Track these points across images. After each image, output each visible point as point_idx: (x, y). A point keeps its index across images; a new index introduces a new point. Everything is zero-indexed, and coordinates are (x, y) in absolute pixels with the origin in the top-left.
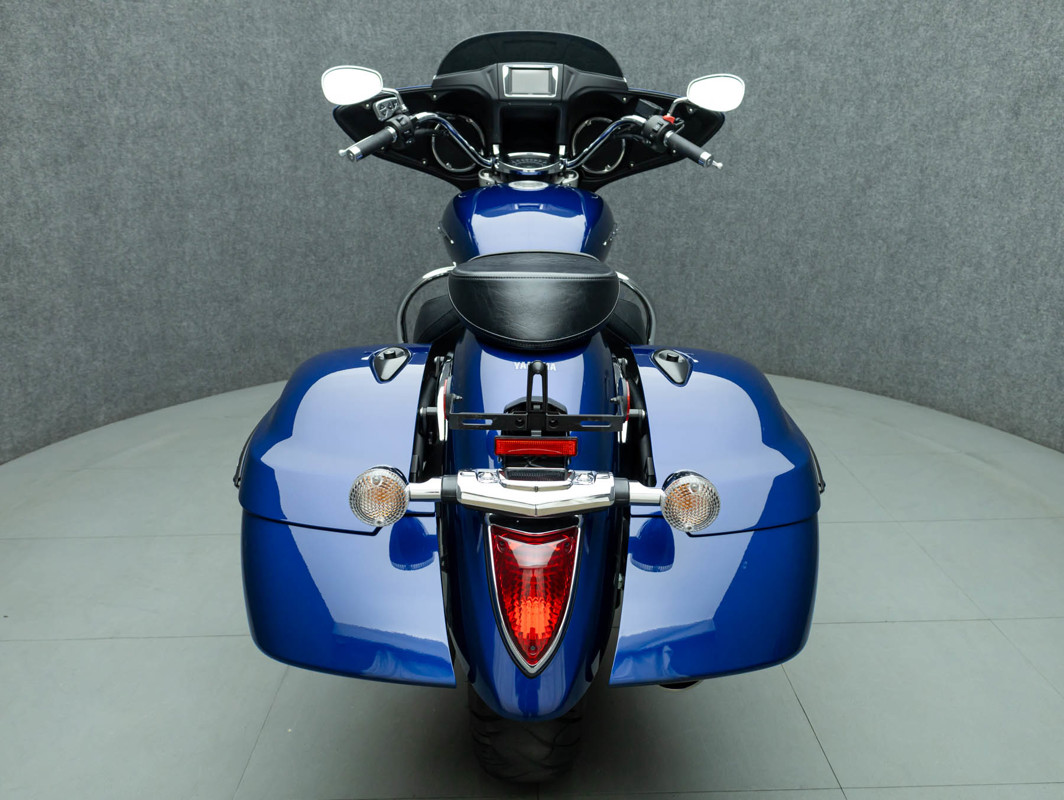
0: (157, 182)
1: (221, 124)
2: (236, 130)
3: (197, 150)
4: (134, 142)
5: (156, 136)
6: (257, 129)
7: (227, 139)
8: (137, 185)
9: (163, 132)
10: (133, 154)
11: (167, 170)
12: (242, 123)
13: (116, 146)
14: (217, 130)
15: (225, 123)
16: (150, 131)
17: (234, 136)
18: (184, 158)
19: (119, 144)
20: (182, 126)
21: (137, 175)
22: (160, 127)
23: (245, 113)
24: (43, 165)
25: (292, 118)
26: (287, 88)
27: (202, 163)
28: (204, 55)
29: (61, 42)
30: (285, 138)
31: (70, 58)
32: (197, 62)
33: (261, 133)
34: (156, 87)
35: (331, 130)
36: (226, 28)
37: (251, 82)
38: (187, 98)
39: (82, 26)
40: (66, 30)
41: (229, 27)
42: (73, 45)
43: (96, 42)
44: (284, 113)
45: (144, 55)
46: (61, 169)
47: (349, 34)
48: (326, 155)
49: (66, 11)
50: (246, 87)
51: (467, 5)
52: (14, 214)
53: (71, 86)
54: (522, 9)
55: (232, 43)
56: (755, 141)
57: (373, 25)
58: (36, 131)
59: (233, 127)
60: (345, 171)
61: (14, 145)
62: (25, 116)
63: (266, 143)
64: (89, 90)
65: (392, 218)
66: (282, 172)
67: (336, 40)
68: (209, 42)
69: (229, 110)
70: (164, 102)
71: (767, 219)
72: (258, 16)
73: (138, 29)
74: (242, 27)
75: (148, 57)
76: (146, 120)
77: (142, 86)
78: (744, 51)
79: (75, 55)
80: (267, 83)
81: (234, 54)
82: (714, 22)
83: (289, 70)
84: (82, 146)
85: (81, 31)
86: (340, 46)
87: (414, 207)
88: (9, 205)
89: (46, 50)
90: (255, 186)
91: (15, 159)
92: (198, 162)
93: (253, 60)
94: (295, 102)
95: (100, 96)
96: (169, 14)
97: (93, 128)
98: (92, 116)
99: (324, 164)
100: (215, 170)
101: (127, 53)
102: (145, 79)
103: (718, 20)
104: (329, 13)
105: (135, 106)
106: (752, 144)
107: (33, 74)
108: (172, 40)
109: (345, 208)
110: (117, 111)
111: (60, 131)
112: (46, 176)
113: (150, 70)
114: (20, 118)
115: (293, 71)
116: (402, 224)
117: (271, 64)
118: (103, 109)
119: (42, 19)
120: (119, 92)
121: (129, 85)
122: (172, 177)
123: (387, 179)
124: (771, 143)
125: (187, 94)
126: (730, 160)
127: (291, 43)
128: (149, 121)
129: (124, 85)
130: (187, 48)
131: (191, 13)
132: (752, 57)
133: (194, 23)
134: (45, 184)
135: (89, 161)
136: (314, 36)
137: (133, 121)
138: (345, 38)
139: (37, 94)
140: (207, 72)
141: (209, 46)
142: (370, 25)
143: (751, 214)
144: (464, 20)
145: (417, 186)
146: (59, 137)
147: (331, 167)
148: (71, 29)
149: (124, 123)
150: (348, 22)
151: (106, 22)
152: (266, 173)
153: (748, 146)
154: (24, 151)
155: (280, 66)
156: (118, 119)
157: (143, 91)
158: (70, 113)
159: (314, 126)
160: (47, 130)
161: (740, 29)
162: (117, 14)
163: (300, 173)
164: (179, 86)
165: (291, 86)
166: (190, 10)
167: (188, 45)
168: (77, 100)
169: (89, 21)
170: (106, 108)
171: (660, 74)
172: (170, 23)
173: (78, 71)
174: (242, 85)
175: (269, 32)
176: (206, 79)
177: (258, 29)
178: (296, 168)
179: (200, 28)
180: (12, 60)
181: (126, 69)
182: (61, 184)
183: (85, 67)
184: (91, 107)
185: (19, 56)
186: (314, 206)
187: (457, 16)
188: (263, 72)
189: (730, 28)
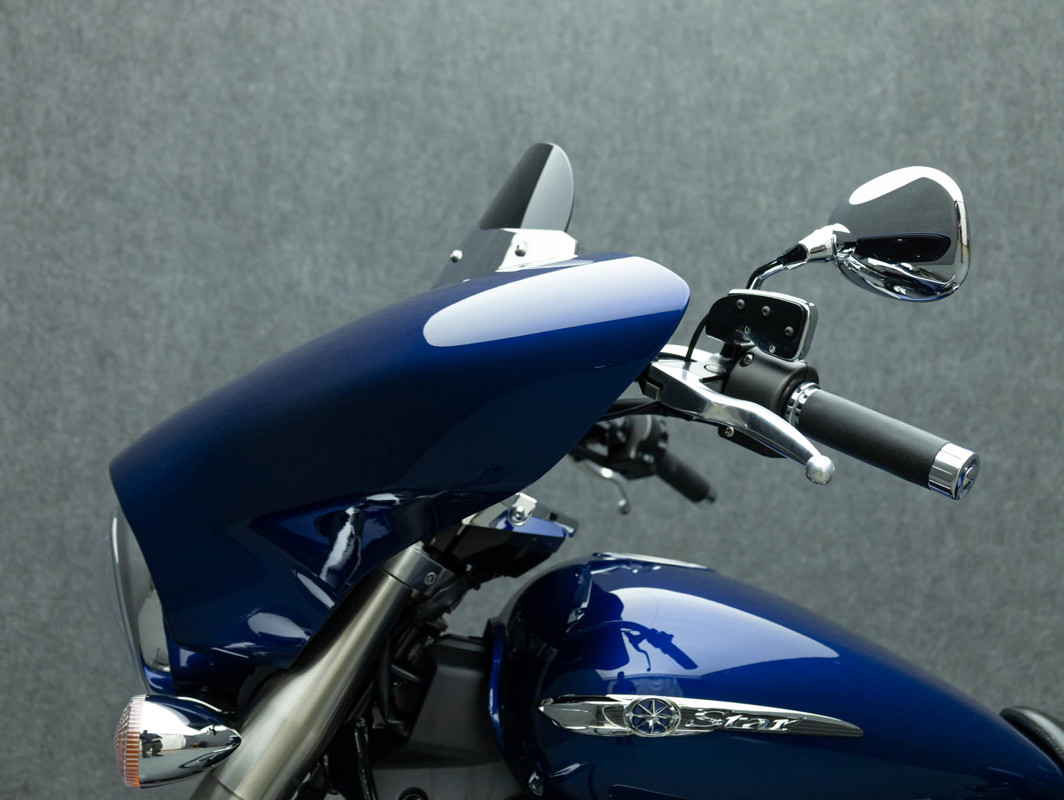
1: (51, 426)
7: (57, 456)
14: (41, 438)
15: (59, 425)
28: (38, 297)
36: (88, 252)
37: (123, 353)
41: (95, 251)
47: (315, 279)
50: (109, 361)
55: (95, 280)
57: (361, 265)
59: (73, 433)
67: (290, 287)
69: (72, 401)
72: (152, 235)
74: (119, 252)
80: (151, 358)
81: (97, 300)
82: (989, 285)
83: (195, 336)
86: (296, 299)
93: (132, 313)
100: (24, 515)
104: (282, 241)
115: (203, 338)
117: (164, 322)
127: (206, 287)
131: (27, 220)
133: (30, 237)
136: (251, 278)
138: (307, 287)
140: (39, 329)
141: (50, 280)
142: (354, 266)
150: (315, 259)
155: (180, 327)
166: (25, 214)
171: (888, 372)
174: (102, 357)
175: (168, 266)
176: (36, 342)
177: (148, 258)
179: (39, 248)
188: (148, 336)
189: (1023, 296)
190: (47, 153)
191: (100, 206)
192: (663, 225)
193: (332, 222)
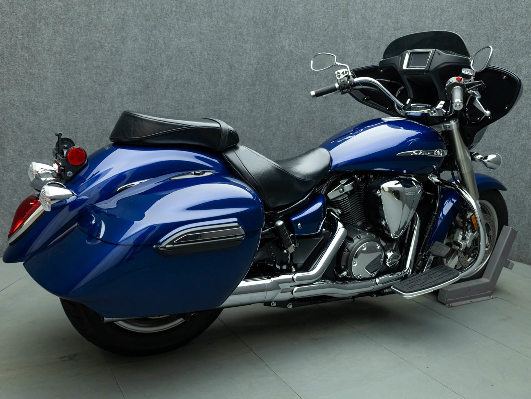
0: (181, 109)
1: (218, 84)
2: (224, 88)
3: (203, 96)
4: (173, 89)
5: (184, 87)
6: (235, 89)
7: (219, 92)
8: (170, 110)
9: (188, 86)
10: (172, 94)
11: (187, 104)
12: (228, 85)
13: (164, 89)
14: (215, 87)
15: (220, 85)
16: (182, 84)
17: (223, 91)
18: (196, 99)
19: (166, 89)
20: (198, 84)
21: (171, 105)
22: (187, 83)
23: (231, 80)
24: (128, 94)
25: (254, 85)
26: (254, 70)
27: (205, 103)
28: (214, 50)
29: (148, 37)
30: (249, 95)
31: (150, 45)
32: (211, 53)
33: (237, 91)
34: (188, 63)
35: (273, 93)
36: (228, 38)
37: (236, 65)
38: (203, 70)
39: (159, 31)
40: (151, 32)
41: (230, 38)
42: (153, 39)
43: (164, 39)
44: (250, 83)
45: (186, 47)
46: (136, 97)
47: (290, 45)
48: (269, 106)
49: (153, 23)
50: (233, 68)
51: (354, 35)
52: (110, 115)
53: (148, 58)
54: (384, 39)
55: (229, 46)
56: (514, 119)
57: (303, 42)
58: (128, 77)
59: (223, 86)
60: (277, 115)
61: (116, 82)
62: (124, 69)
63: (238, 96)
64: (156, 61)
65: (299, 143)
66: (244, 112)
67: (282, 48)
68: (219, 45)
69: (223, 78)
70: (191, 71)
71: (518, 165)
72: (245, 33)
73: (185, 35)
74: (236, 38)
75: (188, 48)
76: (181, 78)
77: (182, 62)
78: (512, 67)
79: (153, 44)
80: (244, 67)
81: (230, 51)
83: (256, 61)
84: (148, 87)
85: (158, 33)
86: (284, 51)
87: (311, 139)
88: (108, 110)
89: (140, 40)
90: (229, 117)
91: (116, 89)
92: (203, 102)
93: (239, 55)
94: (256, 77)
95: (161, 65)
96: (201, 29)
97: (155, 80)
98: (156, 74)
99: (266, 110)
100: (210, 107)
101: (178, 45)
102: (184, 59)
103: (498, 49)
104: (280, 34)
105: (177, 71)
106: (512, 120)
107: (132, 51)
108: (200, 41)
109: (274, 135)
110: (167, 73)
111: (139, 79)
112: (128, 99)
113: (187, 54)
114: (122, 70)
115: (258, 62)
116: (303, 147)
117: (247, 57)
118: (161, 71)
119: (141, 26)
120: (170, 64)
121: (176, 61)
122: (188, 108)
123: (299, 122)
124: (524, 121)
125: (203, 68)
126: (498, 129)
127: (259, 48)
128: (183, 79)
129: (173, 60)
130: (207, 46)
131: (212, 29)
132: (517, 70)
133: (213, 34)
134: (127, 103)
135: (150, 95)
136: (271, 45)
137: (175, 78)
138: (287, 48)
139: (132, 60)
140: (215, 59)
141: (218, 46)
142: (301, 42)
143: (508, 161)
144: (352, 42)
145: (314, 127)
146: (138, 82)
147: (270, 112)
148: (154, 32)
149: (170, 79)
150: (290, 40)
151: (170, 30)
152: (236, 111)
153: (509, 122)
154: (120, 86)
155: (252, 59)
156: (167, 76)
157: (182, 64)
158: (146, 71)
159: (265, 90)
160: (133, 78)
161: (511, 55)
162: (176, 27)
163: (254, 113)
164: (200, 64)
165: (256, 69)
166: (212, 28)
167: (208, 44)
168: (150, 65)
169: (162, 29)
170: (163, 70)
172: (201, 33)
173: (153, 52)
174: (231, 67)
175: (249, 42)
176: (214, 62)
177: (244, 40)
178: (252, 111)
179: (215, 37)
180: (123, 43)
181: (176, 53)
182: (135, 104)
183: (157, 50)
184: (155, 69)
185: (127, 42)
186: (258, 131)
187: (348, 40)
188: (243, 61)
189: (505, 54)
190: (217, 11)
191: (231, 25)
192: (395, 30)
193: (295, 29)
